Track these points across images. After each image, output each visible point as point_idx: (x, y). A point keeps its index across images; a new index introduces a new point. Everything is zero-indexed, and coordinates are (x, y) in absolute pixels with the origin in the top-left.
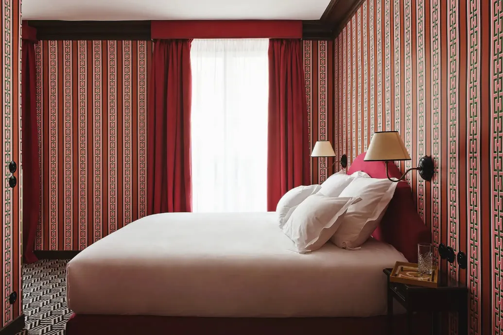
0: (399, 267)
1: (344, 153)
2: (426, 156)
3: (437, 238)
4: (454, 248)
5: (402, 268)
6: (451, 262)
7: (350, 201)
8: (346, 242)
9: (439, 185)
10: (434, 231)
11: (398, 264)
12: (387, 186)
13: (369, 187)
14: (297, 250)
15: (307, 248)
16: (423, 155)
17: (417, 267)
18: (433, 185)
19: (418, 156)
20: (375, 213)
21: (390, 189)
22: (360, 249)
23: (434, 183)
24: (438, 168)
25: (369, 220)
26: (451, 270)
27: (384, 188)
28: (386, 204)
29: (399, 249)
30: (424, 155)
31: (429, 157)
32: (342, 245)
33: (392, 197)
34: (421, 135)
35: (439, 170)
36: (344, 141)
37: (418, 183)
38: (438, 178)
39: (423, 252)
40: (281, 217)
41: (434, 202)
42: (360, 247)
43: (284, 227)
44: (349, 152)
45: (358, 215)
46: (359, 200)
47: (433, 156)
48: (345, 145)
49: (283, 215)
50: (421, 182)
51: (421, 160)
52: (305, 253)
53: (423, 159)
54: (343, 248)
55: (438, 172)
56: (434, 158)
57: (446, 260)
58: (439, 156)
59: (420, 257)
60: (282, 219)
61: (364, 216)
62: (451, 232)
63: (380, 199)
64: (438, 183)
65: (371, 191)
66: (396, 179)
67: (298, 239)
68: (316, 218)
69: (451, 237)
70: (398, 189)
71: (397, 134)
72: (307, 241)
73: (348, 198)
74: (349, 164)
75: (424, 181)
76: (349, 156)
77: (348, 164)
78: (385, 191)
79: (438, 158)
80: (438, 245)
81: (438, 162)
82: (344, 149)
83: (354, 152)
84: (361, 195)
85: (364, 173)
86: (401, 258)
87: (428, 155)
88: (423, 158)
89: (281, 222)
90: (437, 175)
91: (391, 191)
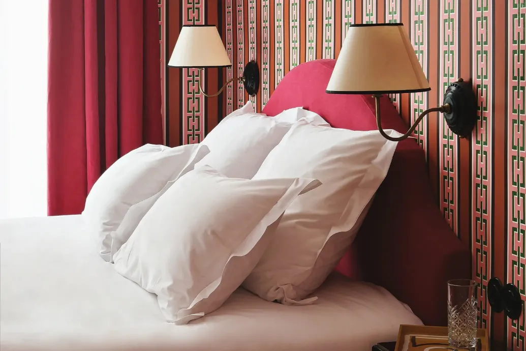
0: (408, 338)
1: (252, 56)
2: (461, 80)
3: (484, 265)
4: (520, 288)
5: (413, 340)
6: (513, 318)
7: (292, 187)
8: (284, 287)
9: (489, 148)
10: (478, 250)
11: (404, 329)
12: (375, 148)
13: (333, 151)
14: (169, 317)
15: (195, 310)
16: (452, 75)
17: (446, 334)
18: (475, 146)
19: (443, 79)
20: (349, 212)
21: (381, 156)
22: (314, 303)
23: (478, 142)
24: (486, 109)
25: (334, 231)
26: (513, 334)
27: (369, 153)
28: (372, 192)
29: (402, 295)
30: (455, 79)
31: (466, 83)
32: (272, 294)
33: (384, 174)
34: (449, 32)
35: (489, 113)
36: (252, 25)
37: (442, 141)
38: (486, 131)
39: (459, 302)
40: (105, 230)
41: (478, 185)
42: (315, 298)
43: (120, 257)
44: (266, 56)
45: (307, 221)
46: (316, 184)
47: (476, 81)
48: (252, 35)
49: (110, 225)
50: (449, 140)
51: (449, 89)
52: (190, 322)
53: (453, 88)
54: (276, 301)
55: (485, 119)
56: (478, 86)
57: (503, 312)
58: (489, 81)
59: (452, 313)
60: (108, 237)
61: (323, 223)
62: (514, 252)
63: (360, 179)
64: (486, 143)
65: (338, 160)
66: (394, 134)
67: (170, 289)
68: (214, 233)
69: (514, 263)
70: (398, 158)
71: (401, 31)
72: (193, 292)
73: (290, 181)
74: (265, 86)
75: (456, 136)
76: (265, 67)
77: (263, 85)
78: (369, 161)
79: (486, 86)
80: (486, 282)
81: (487, 96)
82: (252, 45)
83: (279, 56)
84: (315, 173)
85: (311, 115)
86: (407, 318)
87: (466, 79)
88: (453, 85)
89: (106, 244)
90: (484, 125)
91: (383, 162)
